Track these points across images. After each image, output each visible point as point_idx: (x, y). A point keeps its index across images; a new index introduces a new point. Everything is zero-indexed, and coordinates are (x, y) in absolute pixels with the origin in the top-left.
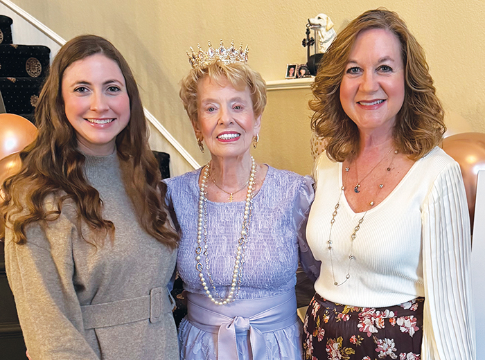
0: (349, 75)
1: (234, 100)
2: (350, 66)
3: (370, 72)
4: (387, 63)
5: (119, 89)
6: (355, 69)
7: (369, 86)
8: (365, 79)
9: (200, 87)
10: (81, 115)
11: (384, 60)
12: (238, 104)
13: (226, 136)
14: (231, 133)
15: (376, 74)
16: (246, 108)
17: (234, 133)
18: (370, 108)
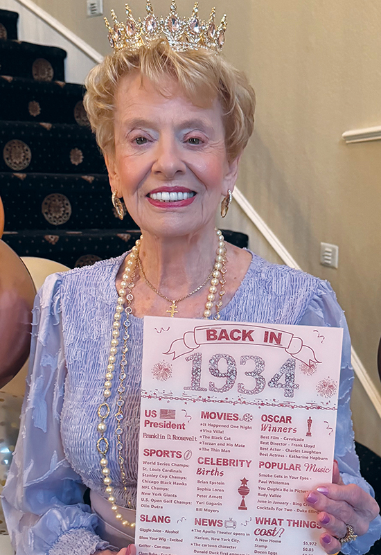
16: (210, 142)
17: (182, 190)
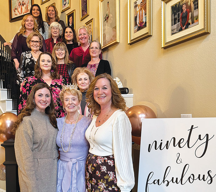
0: (95, 90)
1: (73, 98)
2: (95, 88)
3: (101, 89)
4: (105, 87)
5: (49, 96)
6: (97, 89)
7: (100, 93)
8: (99, 91)
9: (64, 95)
10: (39, 101)
11: (105, 86)
12: (74, 99)
13: (70, 107)
14: (72, 106)
15: (102, 90)
16: (76, 100)
18: (101, 99)
